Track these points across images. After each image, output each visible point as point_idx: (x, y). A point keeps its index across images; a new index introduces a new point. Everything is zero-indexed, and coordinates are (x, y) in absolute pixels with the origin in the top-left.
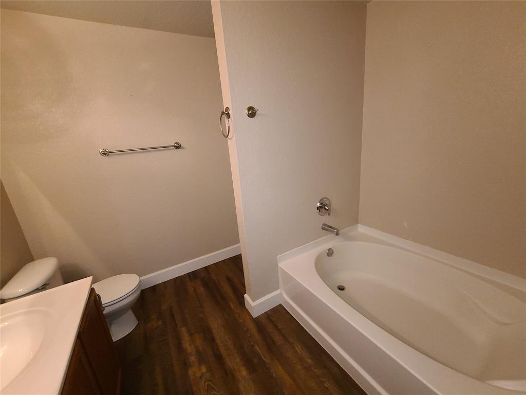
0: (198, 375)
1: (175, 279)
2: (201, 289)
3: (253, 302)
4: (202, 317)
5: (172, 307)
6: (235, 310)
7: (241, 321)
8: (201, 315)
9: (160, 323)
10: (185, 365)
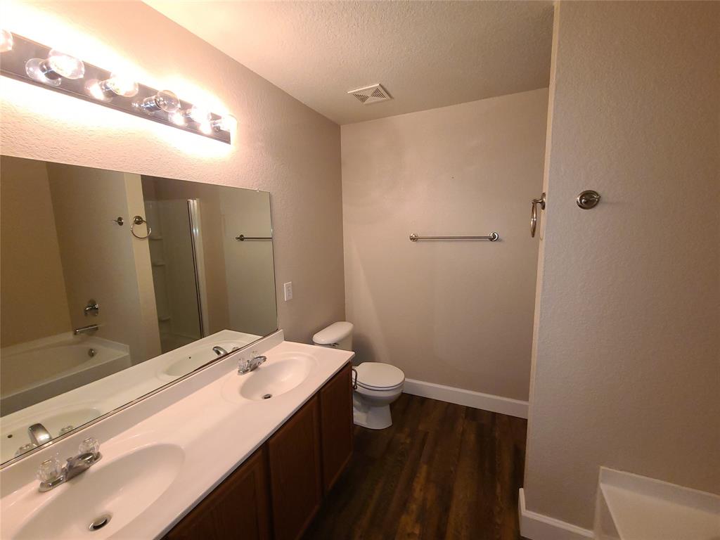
0: (409, 530)
1: (450, 404)
2: (471, 438)
3: (526, 508)
4: (452, 472)
5: (428, 433)
6: (499, 499)
7: (499, 521)
8: (452, 469)
9: (408, 441)
10: (404, 506)
